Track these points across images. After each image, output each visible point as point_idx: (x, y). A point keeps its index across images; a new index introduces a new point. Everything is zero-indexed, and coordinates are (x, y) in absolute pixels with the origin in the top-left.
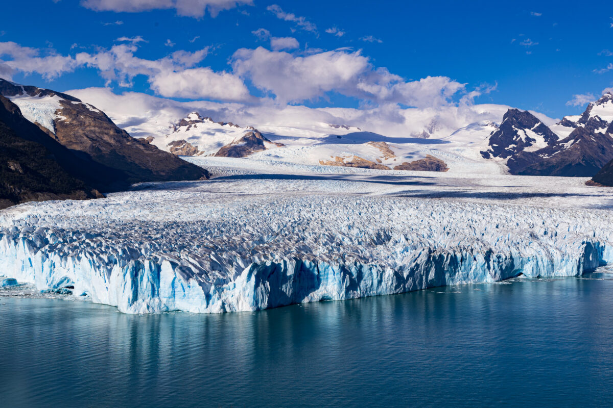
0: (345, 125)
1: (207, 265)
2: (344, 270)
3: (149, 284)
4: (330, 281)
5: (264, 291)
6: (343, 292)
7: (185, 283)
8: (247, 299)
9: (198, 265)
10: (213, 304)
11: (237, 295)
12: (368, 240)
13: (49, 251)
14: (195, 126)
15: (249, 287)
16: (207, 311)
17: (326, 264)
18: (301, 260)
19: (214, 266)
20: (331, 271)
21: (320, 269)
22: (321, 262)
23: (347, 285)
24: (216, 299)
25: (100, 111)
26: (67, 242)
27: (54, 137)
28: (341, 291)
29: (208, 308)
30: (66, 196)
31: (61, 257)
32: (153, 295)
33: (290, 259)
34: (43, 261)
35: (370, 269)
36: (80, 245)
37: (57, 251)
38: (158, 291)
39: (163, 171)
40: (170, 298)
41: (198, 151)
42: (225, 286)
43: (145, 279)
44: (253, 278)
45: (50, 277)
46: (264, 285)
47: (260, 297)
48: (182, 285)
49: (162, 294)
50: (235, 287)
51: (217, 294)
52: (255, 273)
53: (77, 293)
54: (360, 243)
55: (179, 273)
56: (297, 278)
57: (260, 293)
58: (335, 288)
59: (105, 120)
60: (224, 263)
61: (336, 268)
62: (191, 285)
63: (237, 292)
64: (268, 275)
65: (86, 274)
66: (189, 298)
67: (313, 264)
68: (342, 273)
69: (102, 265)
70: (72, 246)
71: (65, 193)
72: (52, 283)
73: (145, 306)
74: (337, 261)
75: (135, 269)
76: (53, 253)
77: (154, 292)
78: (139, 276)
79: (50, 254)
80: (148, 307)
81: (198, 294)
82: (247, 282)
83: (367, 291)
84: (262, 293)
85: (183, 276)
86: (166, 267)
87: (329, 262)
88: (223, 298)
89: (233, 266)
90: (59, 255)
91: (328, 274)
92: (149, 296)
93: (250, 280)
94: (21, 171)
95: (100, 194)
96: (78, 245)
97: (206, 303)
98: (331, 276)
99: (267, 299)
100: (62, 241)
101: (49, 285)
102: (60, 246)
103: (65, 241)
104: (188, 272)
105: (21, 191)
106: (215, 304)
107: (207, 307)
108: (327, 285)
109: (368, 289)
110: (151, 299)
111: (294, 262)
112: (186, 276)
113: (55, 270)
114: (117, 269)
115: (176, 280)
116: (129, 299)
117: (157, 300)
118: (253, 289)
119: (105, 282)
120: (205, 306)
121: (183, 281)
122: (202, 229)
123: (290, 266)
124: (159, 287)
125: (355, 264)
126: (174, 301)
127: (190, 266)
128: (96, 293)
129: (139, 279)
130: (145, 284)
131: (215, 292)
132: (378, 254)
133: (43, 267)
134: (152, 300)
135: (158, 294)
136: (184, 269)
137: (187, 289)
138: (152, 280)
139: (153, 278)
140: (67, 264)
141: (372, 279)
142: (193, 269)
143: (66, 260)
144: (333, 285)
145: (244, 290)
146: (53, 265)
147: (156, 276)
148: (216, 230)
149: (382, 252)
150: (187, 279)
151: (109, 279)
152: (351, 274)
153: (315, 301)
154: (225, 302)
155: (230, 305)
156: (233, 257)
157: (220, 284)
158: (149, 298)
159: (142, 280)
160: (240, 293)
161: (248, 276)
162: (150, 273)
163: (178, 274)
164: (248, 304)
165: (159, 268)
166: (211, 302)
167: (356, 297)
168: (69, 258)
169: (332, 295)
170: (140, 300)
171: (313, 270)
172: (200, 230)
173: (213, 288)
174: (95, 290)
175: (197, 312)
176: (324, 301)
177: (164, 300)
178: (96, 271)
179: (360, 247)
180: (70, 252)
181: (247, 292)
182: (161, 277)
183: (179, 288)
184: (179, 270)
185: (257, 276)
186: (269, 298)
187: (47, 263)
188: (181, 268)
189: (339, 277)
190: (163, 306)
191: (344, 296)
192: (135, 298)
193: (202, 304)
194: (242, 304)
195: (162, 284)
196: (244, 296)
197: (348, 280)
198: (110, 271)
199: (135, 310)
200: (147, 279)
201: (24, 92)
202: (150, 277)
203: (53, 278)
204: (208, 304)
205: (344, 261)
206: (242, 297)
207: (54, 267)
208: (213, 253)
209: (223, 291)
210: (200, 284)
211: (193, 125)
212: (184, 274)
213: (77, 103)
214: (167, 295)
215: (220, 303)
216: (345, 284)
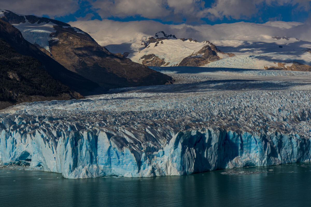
0: (286, 37)
1: (142, 136)
2: (264, 139)
3: (88, 152)
4: (253, 149)
5: (190, 158)
6: (265, 159)
7: (119, 151)
8: (175, 164)
9: (133, 137)
10: (144, 169)
11: (166, 161)
12: (292, 117)
13: (12, 130)
14: (162, 43)
15: (176, 153)
16: (139, 175)
17: (249, 134)
18: (225, 131)
19: (147, 137)
20: (253, 140)
21: (243, 139)
22: (244, 132)
23: (269, 153)
24: (147, 165)
25: (85, 33)
26: (30, 123)
27: (50, 55)
28: (264, 158)
29: (140, 173)
30: (54, 98)
31: (22, 135)
32: (91, 162)
33: (215, 129)
34: (7, 138)
35: (291, 139)
36: (40, 125)
37: (18, 130)
38: (96, 158)
39: (136, 79)
40: (106, 164)
41: (165, 63)
42: (155, 153)
43: (84, 148)
44: (180, 146)
45: (13, 151)
46: (190, 152)
47: (187, 163)
48: (116, 152)
49: (100, 161)
50: (164, 154)
51: (148, 160)
52: (181, 141)
53: (33, 164)
54: (285, 120)
55: (114, 142)
56: (221, 147)
57: (186, 159)
58: (258, 156)
59: (90, 40)
60: (158, 135)
61: (258, 138)
62: (125, 152)
63: (166, 158)
64: (194, 143)
65: (39, 147)
66: (123, 164)
67: (237, 134)
68: (264, 142)
69: (51, 138)
70: (33, 126)
71: (53, 96)
72: (14, 157)
73: (84, 171)
74: (259, 131)
75: (75, 140)
76: (15, 131)
77: (93, 159)
78: (79, 145)
79: (12, 133)
80: (87, 173)
81: (131, 160)
82: (175, 149)
83: (287, 159)
84: (189, 159)
85: (118, 145)
86: (102, 137)
87: (251, 132)
88: (154, 164)
89: (166, 138)
90: (20, 133)
91: (250, 143)
92: (88, 163)
93: (177, 148)
94: (18, 79)
95: (81, 96)
96: (38, 125)
97: (138, 168)
98: (253, 145)
99: (193, 164)
100: (25, 122)
101: (12, 159)
102: (23, 126)
103: (28, 122)
104: (122, 141)
105: (18, 95)
106: (146, 169)
107: (139, 172)
108: (250, 153)
109: (289, 157)
110: (89, 166)
111: (218, 131)
112: (120, 145)
113: (17, 146)
114: (61, 141)
115: (112, 149)
116: (70, 166)
117: (95, 166)
118: (180, 155)
119: (53, 153)
120: (137, 171)
121: (117, 149)
122: (152, 115)
123: (215, 135)
124: (96, 155)
125: (276, 134)
126: (110, 167)
127: (125, 137)
128: (46, 162)
129: (79, 148)
130: (84, 152)
131: (146, 159)
132: (301, 128)
133: (6, 143)
134: (91, 167)
135: (96, 161)
136: (119, 139)
137: (121, 157)
138: (90, 149)
139: (91, 147)
140: (26, 141)
141: (293, 148)
142: (128, 139)
143: (26, 137)
144: (256, 153)
145: (172, 156)
146: (14, 142)
147: (94, 145)
148: (165, 116)
149: (304, 127)
150: (121, 148)
151: (56, 149)
152: (272, 144)
153: (239, 167)
154: (155, 168)
155: (159, 170)
156: (167, 131)
157: (150, 152)
158: (88, 165)
159: (81, 148)
160: (168, 159)
161: (175, 144)
162: (88, 142)
163: (113, 143)
164: (175, 169)
165: (96, 138)
166: (142, 168)
167: (278, 164)
168: (28, 135)
169: (255, 161)
170: (80, 167)
171: (237, 140)
172: (151, 116)
173: (144, 155)
174: (45, 160)
175: (130, 176)
176: (249, 166)
177: (102, 167)
178: (45, 143)
179: (285, 123)
180: (30, 130)
181: (175, 158)
182: (98, 146)
183: (114, 156)
184: (114, 140)
185: (183, 145)
186: (195, 163)
187: (10, 139)
188: (115, 138)
189: (260, 145)
190: (100, 172)
191: (266, 162)
192: (75, 165)
193: (134, 169)
194: (171, 169)
195: (99, 153)
196: (172, 162)
197: (270, 148)
198: (56, 144)
199: (76, 176)
200: (86, 148)
201: (27, 21)
202: (88, 146)
203: (15, 152)
204: (139, 169)
205: (266, 132)
206: (170, 162)
207: (16, 143)
208: (149, 127)
209: (153, 157)
210: (133, 151)
211: (160, 42)
212: (118, 143)
213: (67, 27)
214: (104, 162)
215: (150, 168)
216: (266, 152)
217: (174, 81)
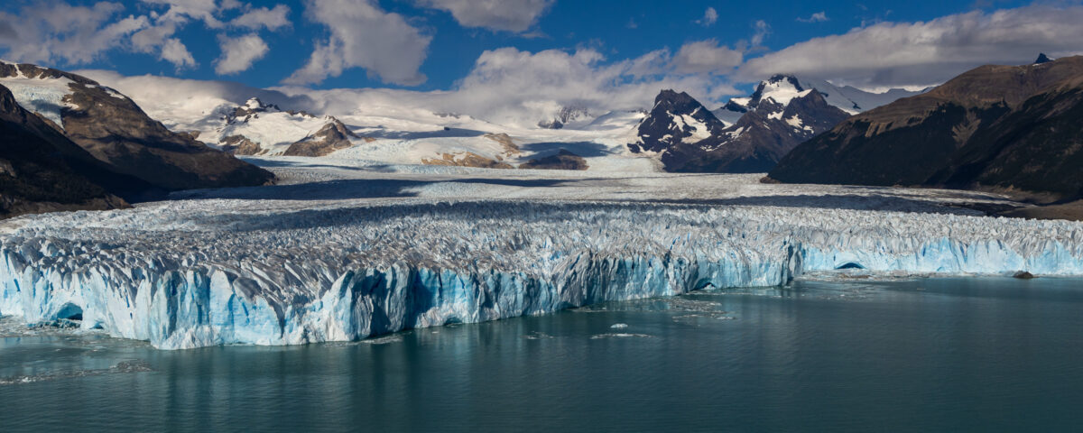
0: (454, 113)
1: (281, 278)
2: (475, 279)
3: (195, 304)
4: (457, 296)
5: (365, 311)
6: (477, 311)
7: (248, 303)
8: (341, 323)
9: (267, 278)
10: (291, 331)
11: (326, 317)
12: (503, 244)
13: (44, 267)
14: (256, 117)
15: (343, 305)
16: (283, 342)
17: (452, 273)
18: (416, 268)
19: (289, 279)
20: (458, 283)
21: (443, 280)
22: (444, 270)
23: (483, 302)
24: (295, 324)
25: (125, 97)
26: (72, 254)
27: (62, 133)
28: (474, 310)
29: (284, 339)
30: (77, 206)
31: (63, 275)
32: (200, 321)
33: (401, 266)
34: (35, 280)
35: (513, 279)
36: (91, 258)
37: (56, 266)
38: (208, 315)
39: (214, 176)
40: (226, 324)
41: (260, 150)
42: (307, 305)
43: (188, 299)
44: (349, 293)
45: (46, 303)
46: (365, 303)
47: (360, 320)
48: (244, 305)
49: (214, 319)
50: (322, 306)
51: (296, 318)
52: (351, 285)
53: (86, 325)
54: (492, 249)
55: (240, 288)
56: (411, 293)
57: (359, 315)
58: (466, 306)
59: (133, 109)
60: (304, 275)
61: (466, 278)
62: (258, 304)
63: (325, 313)
64: (370, 288)
65: (99, 296)
66: (254, 324)
67: (433, 273)
68: (475, 284)
69: (124, 282)
70: (80, 260)
71: (76, 203)
72: (49, 312)
73: (188, 337)
74: (466, 268)
75: (173, 285)
76: (50, 269)
77: (202, 316)
78: (179, 294)
79: (45, 271)
80: (193, 339)
81: (269, 318)
82: (341, 298)
83: (508, 310)
84: (362, 314)
85: (246, 293)
86: (219, 281)
87: (455, 270)
88: (306, 323)
89: (317, 280)
90: (60, 272)
91: (454, 286)
92: (194, 323)
93: (344, 296)
94: (12, 174)
95: (127, 204)
96: (88, 258)
97: (280, 330)
98: (459, 289)
99: (370, 322)
100: (64, 253)
101: (45, 316)
102: (60, 260)
103: (69, 253)
104: (252, 286)
105: (13, 201)
106: (294, 332)
107: (282, 336)
108: (453, 302)
109: (511, 308)
110: (197, 328)
111: (407, 269)
112: (249, 293)
113: (54, 293)
114: (145, 286)
115: (236, 299)
116: (164, 328)
117: (206, 328)
118: (349, 308)
119: (129, 306)
120: (279, 335)
121: (245, 299)
122: (269, 238)
123: (402, 275)
124: (208, 310)
125: (492, 272)
126: (232, 329)
127: (255, 278)
128: (114, 323)
129: (179, 298)
130: (188, 304)
131: (293, 315)
132: (519, 261)
133: (34, 290)
134: (199, 329)
135: (208, 320)
136: (247, 282)
137: (251, 312)
138: (198, 300)
139: (201, 297)
140: (71, 284)
141: (516, 293)
142: (260, 282)
143: (70, 278)
144: (463, 302)
145: (336, 310)
146: (49, 287)
147: (205, 293)
148: (290, 240)
149: (524, 259)
150: (251, 297)
151: (133, 300)
152: (486, 287)
153: (438, 325)
154: (308, 329)
155: (315, 333)
156: (317, 267)
157: (301, 302)
158: (195, 326)
159: (183, 299)
160: (330, 315)
161: (341, 290)
162: (195, 289)
163: (237, 290)
164: (341, 330)
165: (208, 281)
166: (287, 329)
167: (495, 319)
168: (75, 276)
169: (461, 316)
170: (181, 330)
171: (434, 282)
172: (267, 240)
173: (290, 308)
174: (113, 319)
175: (267, 343)
176: (452, 324)
177: (218, 329)
178: (113, 290)
179: (494, 253)
180: (77, 267)
181: (340, 313)
182: (211, 295)
183: (239, 311)
184: (239, 284)
185: (354, 290)
186: (372, 321)
187: (41, 283)
188: (241, 281)
189: (470, 290)
190: (215, 337)
191: (478, 317)
192: (173, 327)
193: (274, 333)
194: (334, 330)
195: (213, 305)
196: (336, 319)
197: (483, 294)
198: (134, 291)
199: (174, 345)
200: (191, 299)
201: (19, 73)
202: (196, 295)
203: (51, 305)
204: (283, 332)
205: (476, 269)
206: (333, 320)
207: (52, 290)
208: (287, 261)
209: (305, 312)
210: (272, 303)
211: (253, 115)
212: (246, 289)
213: (92, 86)
214: (222, 321)
215: (301, 329)
216: (478, 300)
217: (278, 179)
